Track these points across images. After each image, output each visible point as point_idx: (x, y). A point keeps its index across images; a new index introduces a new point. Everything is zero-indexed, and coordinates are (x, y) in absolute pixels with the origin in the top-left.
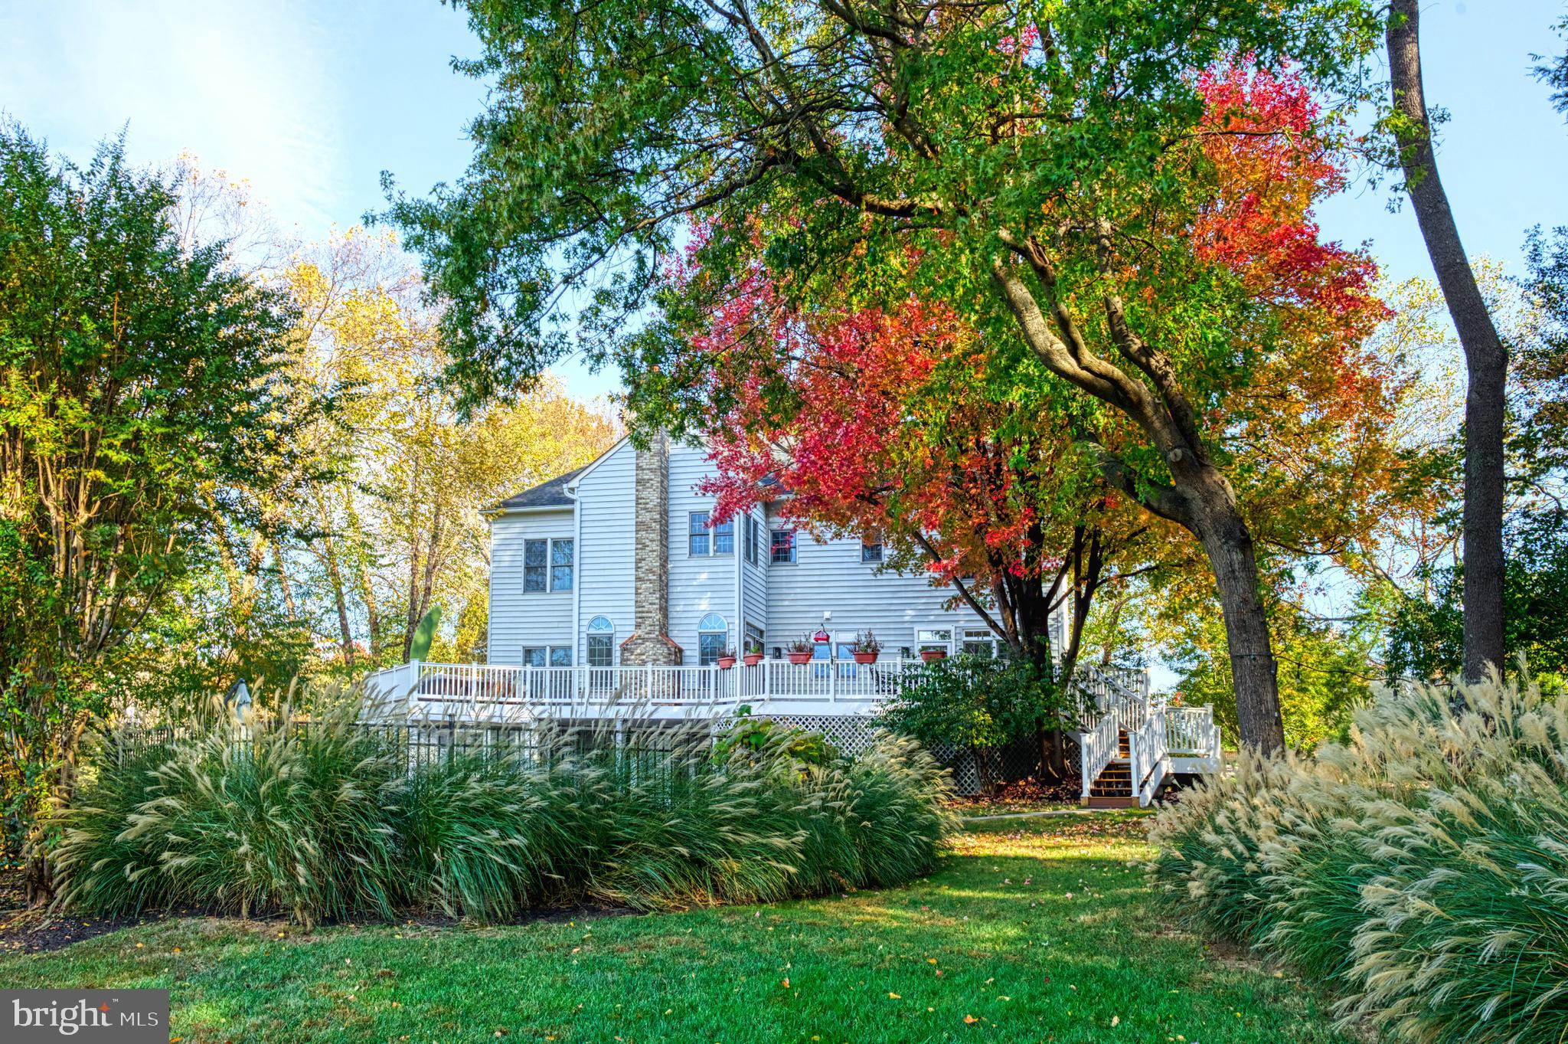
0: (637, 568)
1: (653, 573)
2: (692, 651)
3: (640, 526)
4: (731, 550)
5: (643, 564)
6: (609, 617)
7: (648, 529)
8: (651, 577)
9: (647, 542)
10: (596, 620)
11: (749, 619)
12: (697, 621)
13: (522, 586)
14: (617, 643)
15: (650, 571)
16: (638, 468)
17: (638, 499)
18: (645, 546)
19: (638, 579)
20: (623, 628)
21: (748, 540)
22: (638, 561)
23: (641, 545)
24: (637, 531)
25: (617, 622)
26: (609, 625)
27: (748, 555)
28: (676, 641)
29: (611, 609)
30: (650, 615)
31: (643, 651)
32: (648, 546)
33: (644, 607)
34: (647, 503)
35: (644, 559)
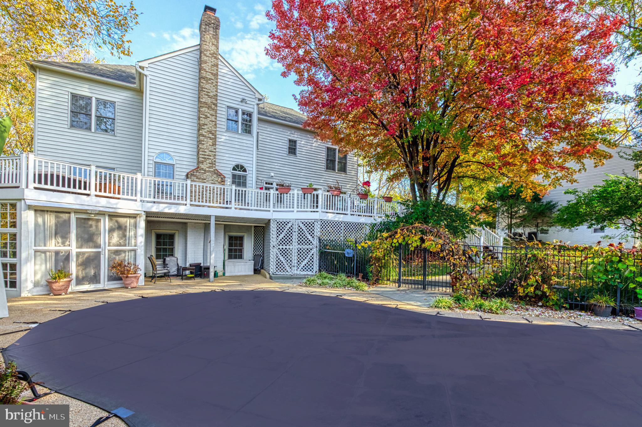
1: (212, 134)
2: (227, 181)
3: (200, 104)
4: (251, 133)
5: (205, 127)
6: (171, 154)
7: (209, 107)
8: (210, 136)
10: (162, 155)
12: (231, 166)
14: (177, 170)
18: (207, 117)
20: (181, 161)
23: (204, 115)
24: (199, 107)
25: (177, 158)
26: (172, 159)
29: (172, 150)
30: (210, 157)
31: (205, 177)
32: (209, 117)
33: (205, 152)
34: (209, 92)
35: (206, 125)
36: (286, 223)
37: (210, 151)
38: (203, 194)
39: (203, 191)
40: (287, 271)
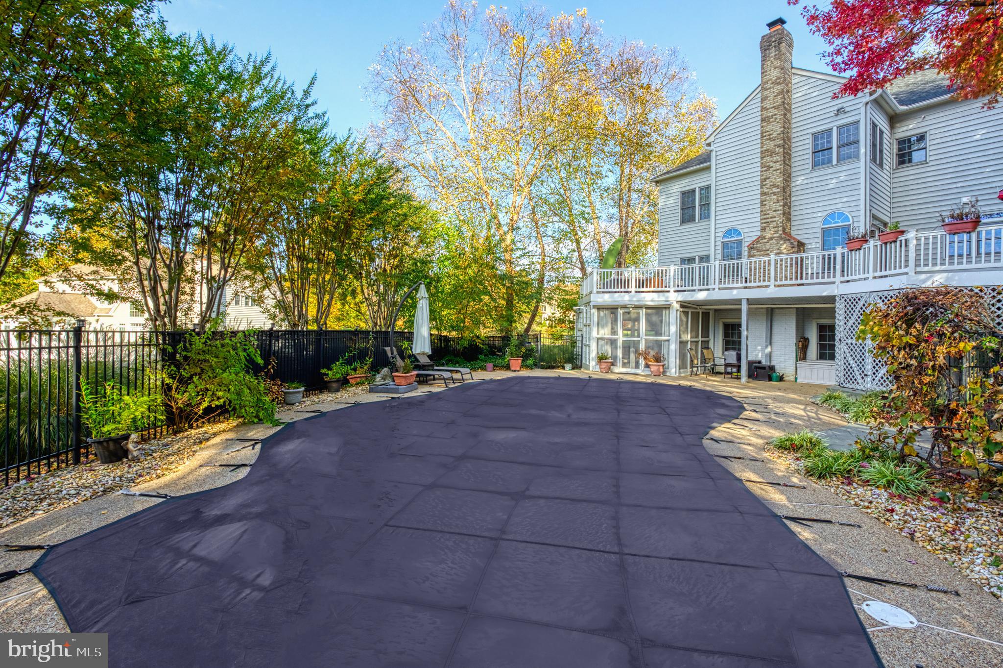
0: (762, 186)
1: (777, 187)
2: (814, 243)
3: (764, 153)
4: (857, 156)
5: (768, 181)
6: (739, 227)
7: (772, 153)
8: (775, 190)
9: (771, 164)
10: (729, 232)
11: (874, 212)
12: (820, 219)
13: (679, 221)
14: (745, 245)
15: (775, 186)
16: (763, 109)
17: (762, 133)
18: (769, 167)
19: (763, 194)
20: (750, 232)
21: (874, 145)
22: (763, 181)
23: (766, 167)
24: (762, 158)
25: (745, 231)
26: (740, 234)
27: (874, 159)
28: (799, 238)
29: (740, 222)
30: (774, 219)
31: (768, 247)
32: (772, 167)
33: (768, 214)
34: (771, 134)
35: (769, 178)
36: (857, 300)
37: (774, 211)
38: (764, 270)
39: (764, 267)
40: (858, 383)
